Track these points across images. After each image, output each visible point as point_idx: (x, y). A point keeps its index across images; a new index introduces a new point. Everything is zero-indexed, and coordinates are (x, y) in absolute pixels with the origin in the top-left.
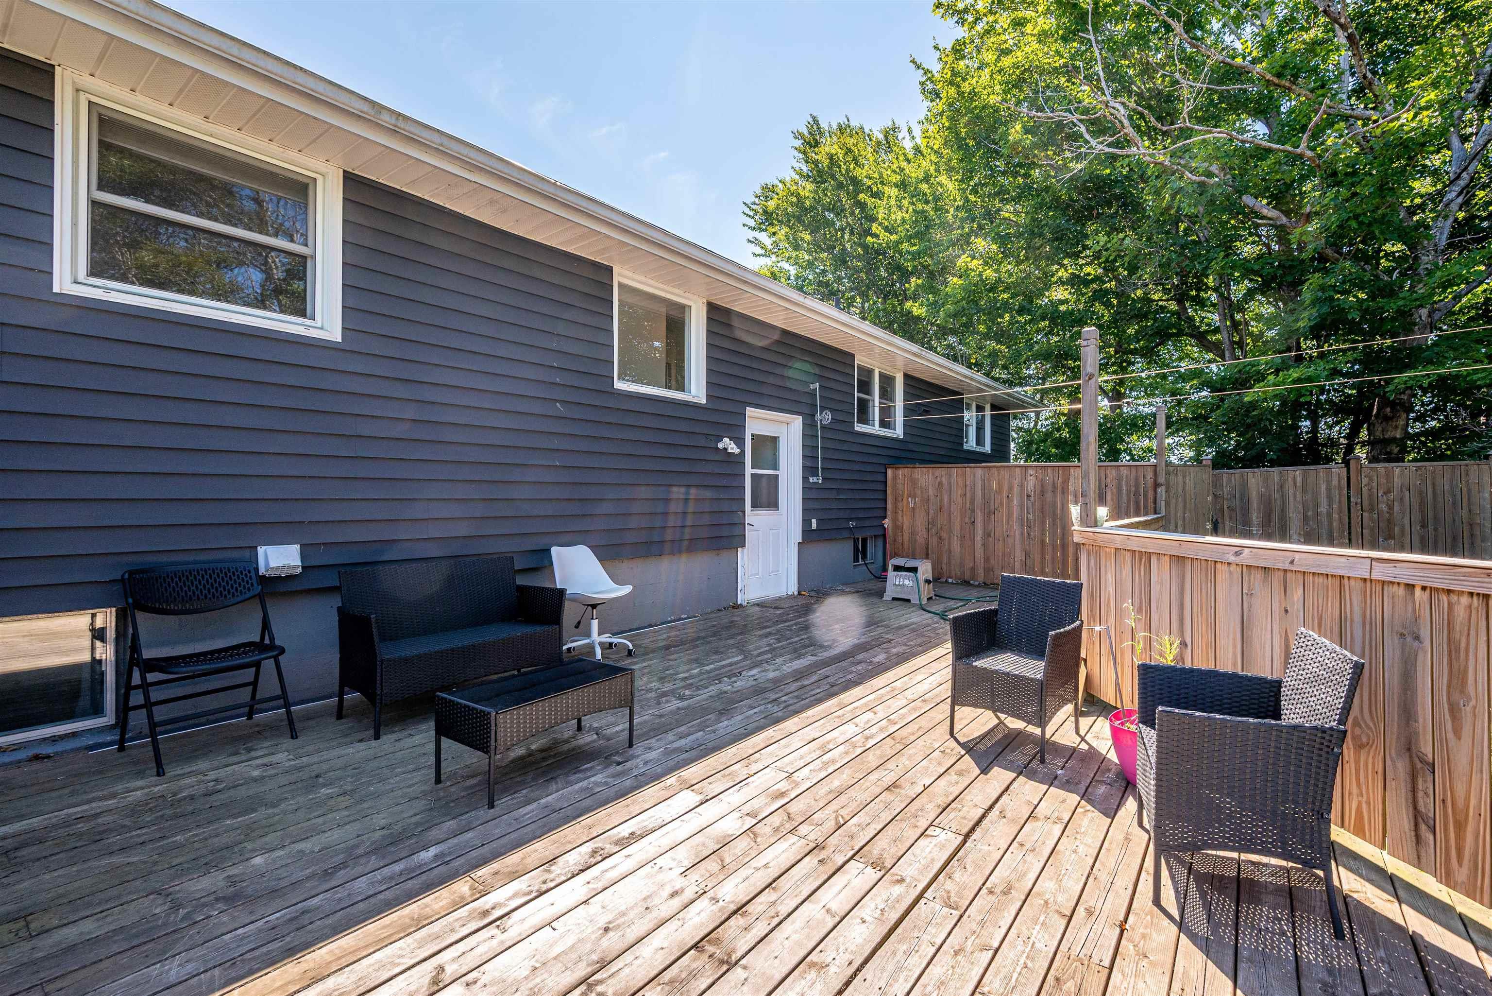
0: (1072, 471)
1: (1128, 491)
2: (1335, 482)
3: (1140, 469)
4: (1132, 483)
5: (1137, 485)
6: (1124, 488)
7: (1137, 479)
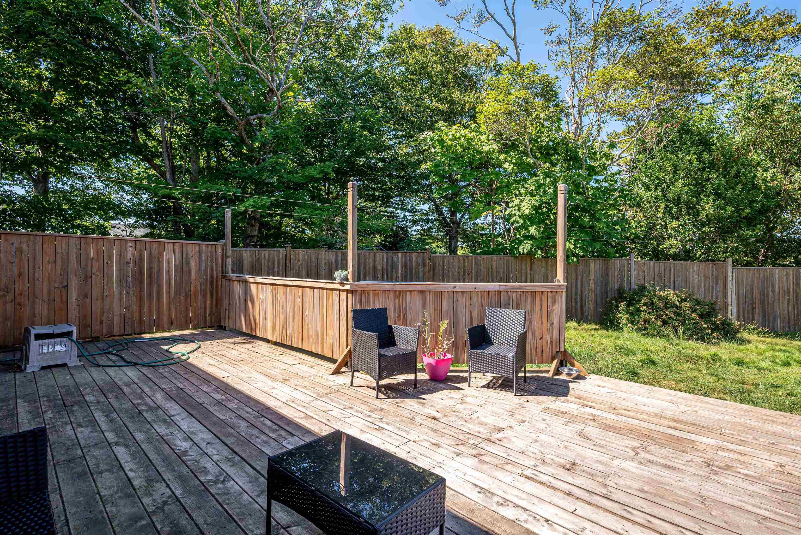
0: (166, 245)
1: (206, 261)
2: (281, 257)
3: (214, 247)
4: (209, 254)
5: (212, 256)
6: (203, 258)
7: (212, 252)
